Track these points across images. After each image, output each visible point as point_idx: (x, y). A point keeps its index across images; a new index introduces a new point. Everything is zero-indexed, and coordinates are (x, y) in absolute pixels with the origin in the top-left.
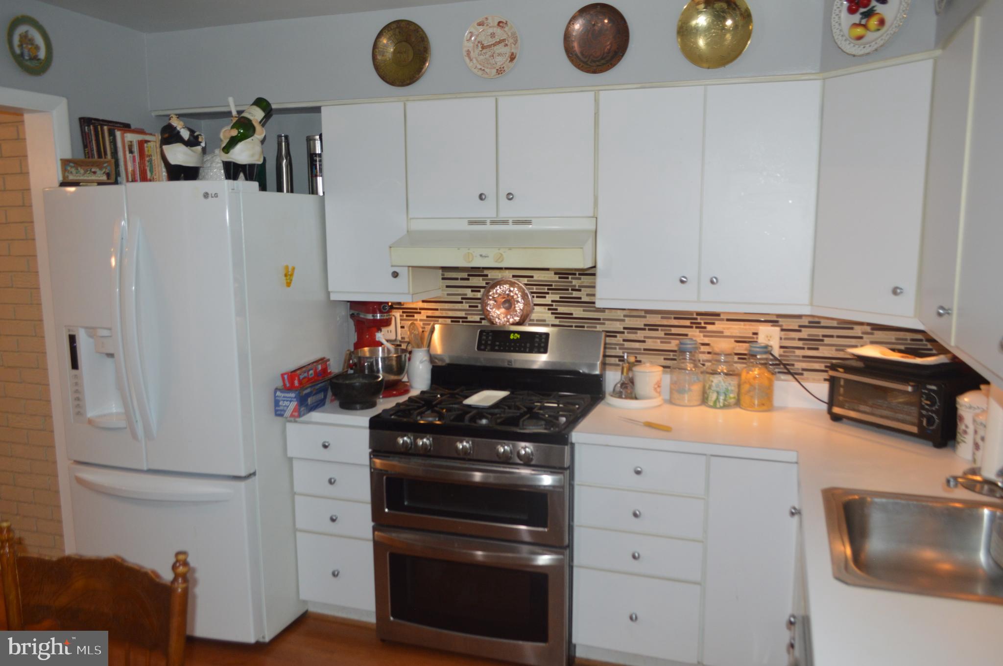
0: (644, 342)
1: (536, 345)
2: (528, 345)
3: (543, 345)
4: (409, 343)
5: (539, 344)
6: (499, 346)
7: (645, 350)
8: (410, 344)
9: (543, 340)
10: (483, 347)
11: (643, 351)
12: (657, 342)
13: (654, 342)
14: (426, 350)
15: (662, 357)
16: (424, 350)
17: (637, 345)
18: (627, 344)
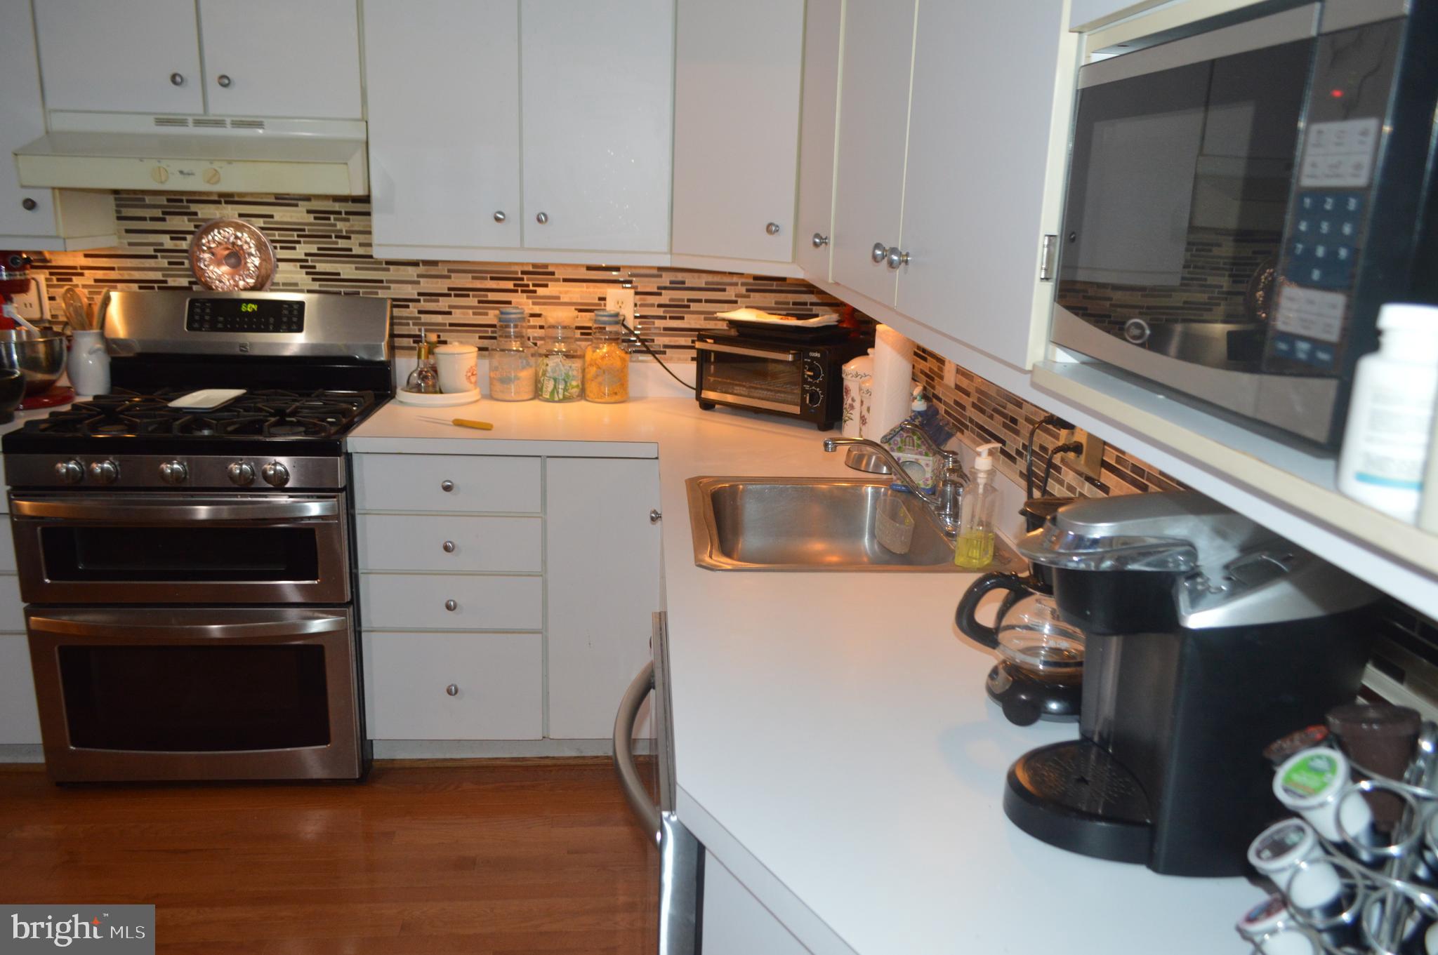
0: (450, 313)
1: (285, 319)
2: (272, 320)
3: (296, 320)
4: (66, 323)
5: (290, 319)
6: (224, 323)
7: (451, 325)
8: (68, 326)
9: (295, 312)
10: (197, 326)
11: (448, 327)
12: (468, 314)
13: (464, 314)
14: (97, 333)
15: (477, 335)
16: (93, 333)
17: (439, 319)
18: (425, 318)
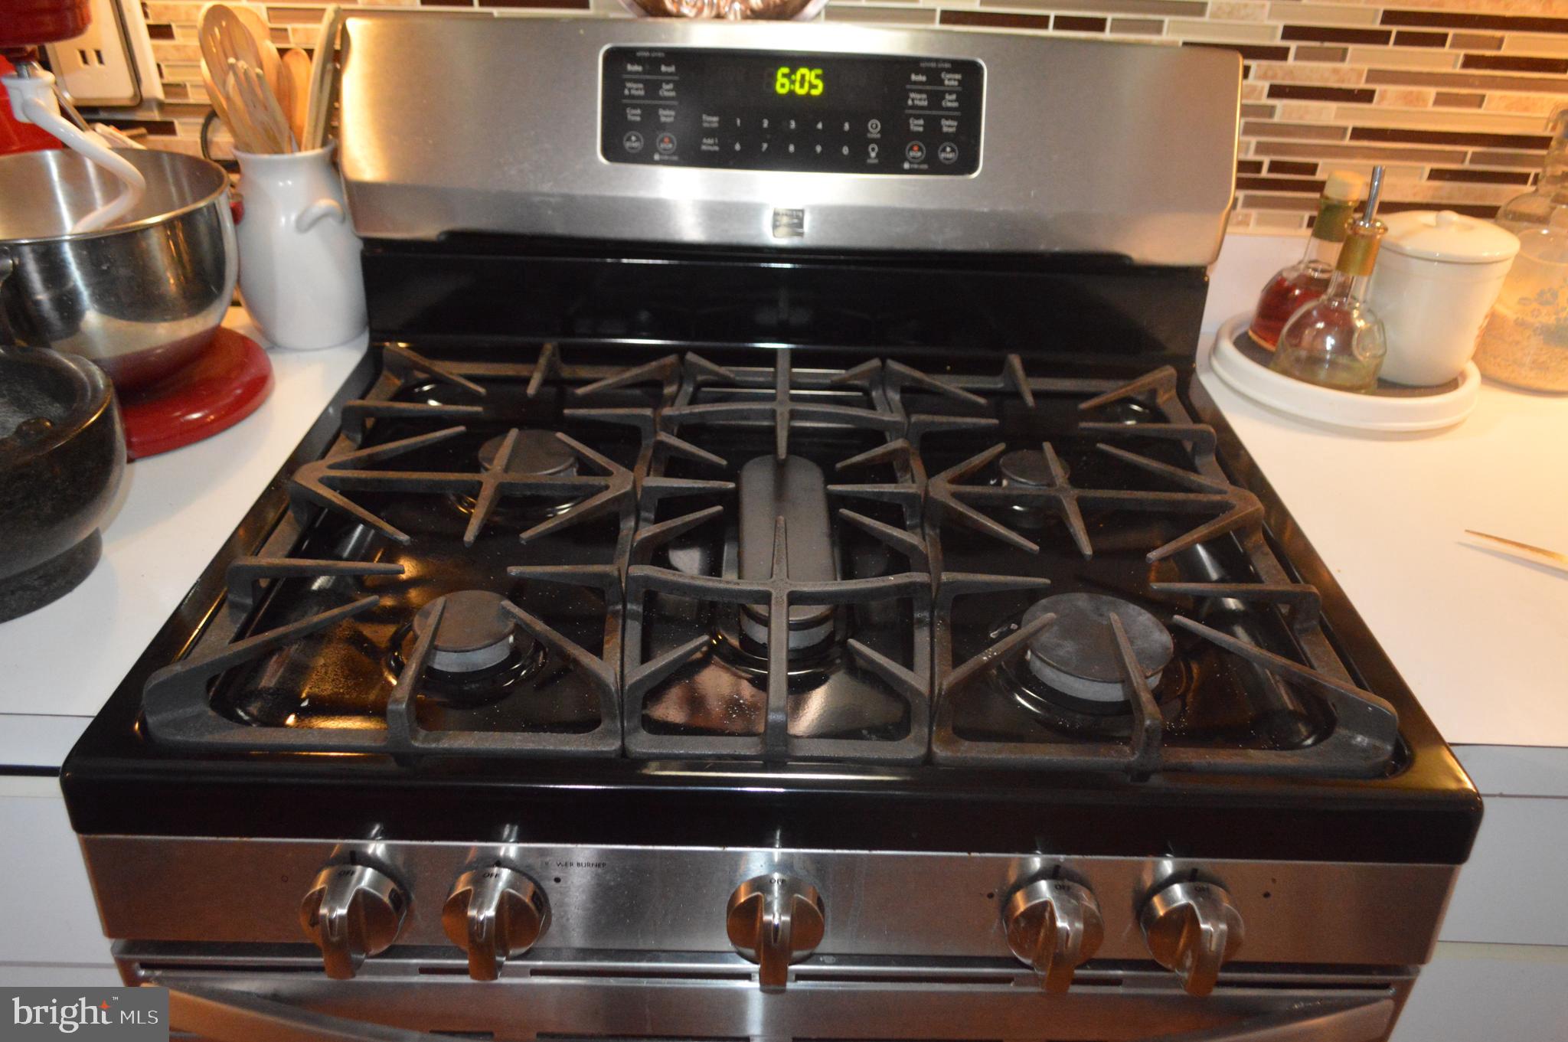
0: (1366, 96)
1: (917, 125)
2: (874, 127)
3: (949, 126)
4: (211, 115)
5: (932, 124)
6: (723, 135)
7: (1359, 133)
8: (216, 122)
9: (950, 101)
10: (633, 143)
11: (1347, 142)
12: (1420, 99)
13: (1408, 99)
14: (316, 158)
15: (1428, 167)
16: (305, 159)
17: (1327, 113)
18: (1286, 110)
